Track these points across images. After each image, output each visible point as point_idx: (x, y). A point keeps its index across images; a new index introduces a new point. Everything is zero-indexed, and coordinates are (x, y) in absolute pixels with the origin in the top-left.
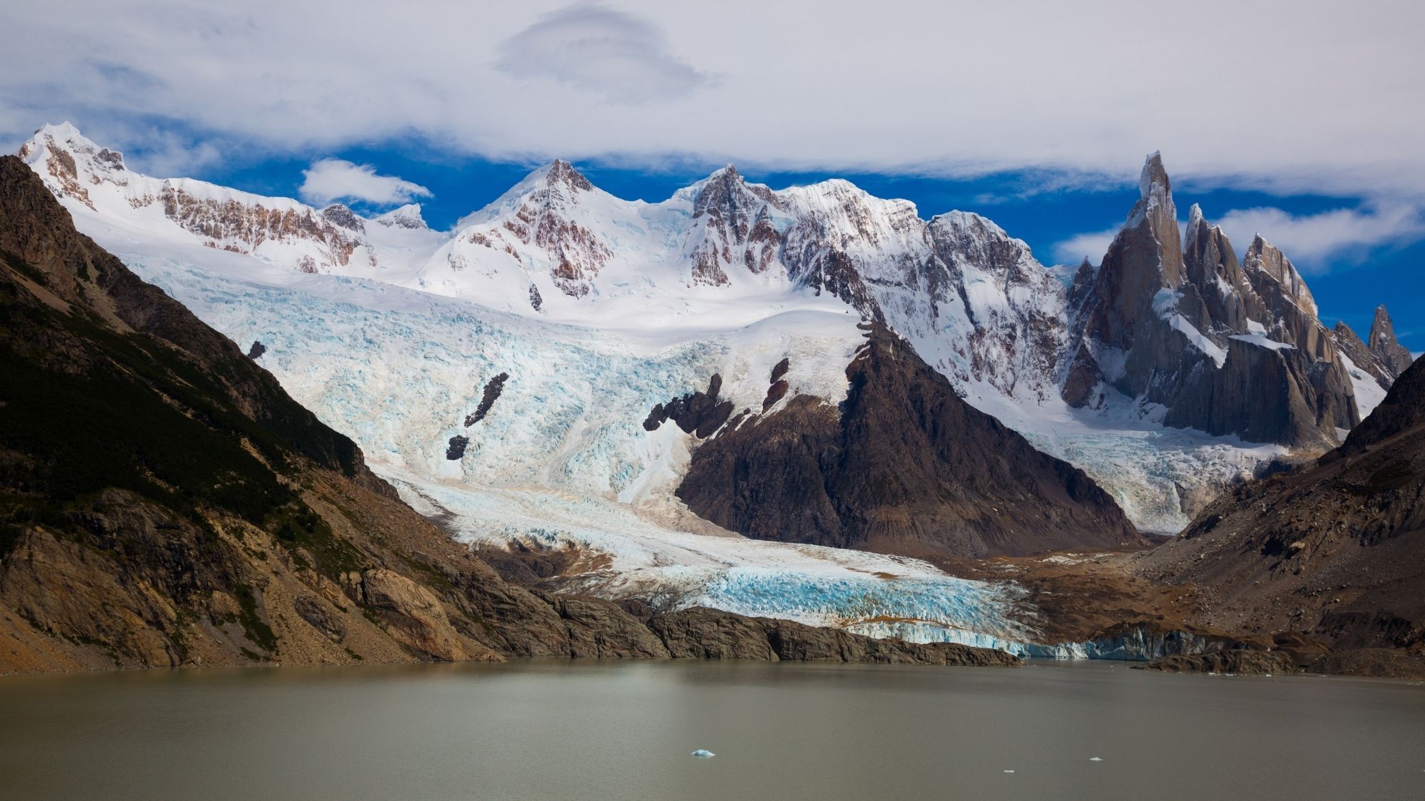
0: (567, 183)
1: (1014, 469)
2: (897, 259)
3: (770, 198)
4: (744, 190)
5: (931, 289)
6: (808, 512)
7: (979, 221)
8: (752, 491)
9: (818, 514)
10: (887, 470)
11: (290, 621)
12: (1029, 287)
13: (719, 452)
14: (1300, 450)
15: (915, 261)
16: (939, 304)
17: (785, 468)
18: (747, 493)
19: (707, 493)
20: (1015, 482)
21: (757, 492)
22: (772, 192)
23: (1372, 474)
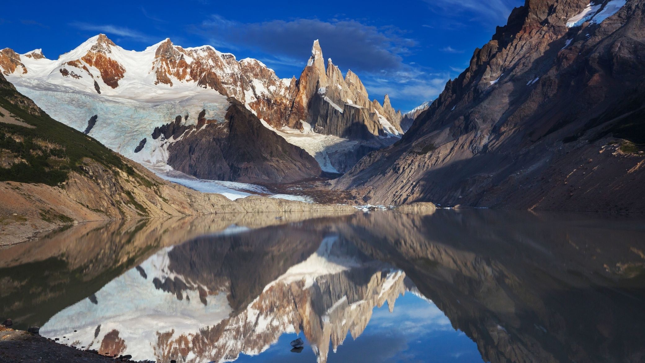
0: (105, 43)
1: (283, 149)
2: (230, 75)
3: (182, 51)
4: (174, 48)
5: (242, 86)
6: (218, 165)
7: (257, 62)
8: (196, 158)
9: (222, 166)
10: (245, 150)
11: (146, 202)
12: (275, 86)
13: (183, 144)
14: (368, 142)
15: (236, 76)
16: (245, 91)
17: (208, 150)
18: (195, 159)
19: (180, 159)
20: (284, 154)
21: (199, 159)
22: (184, 49)
23: (422, 148)
